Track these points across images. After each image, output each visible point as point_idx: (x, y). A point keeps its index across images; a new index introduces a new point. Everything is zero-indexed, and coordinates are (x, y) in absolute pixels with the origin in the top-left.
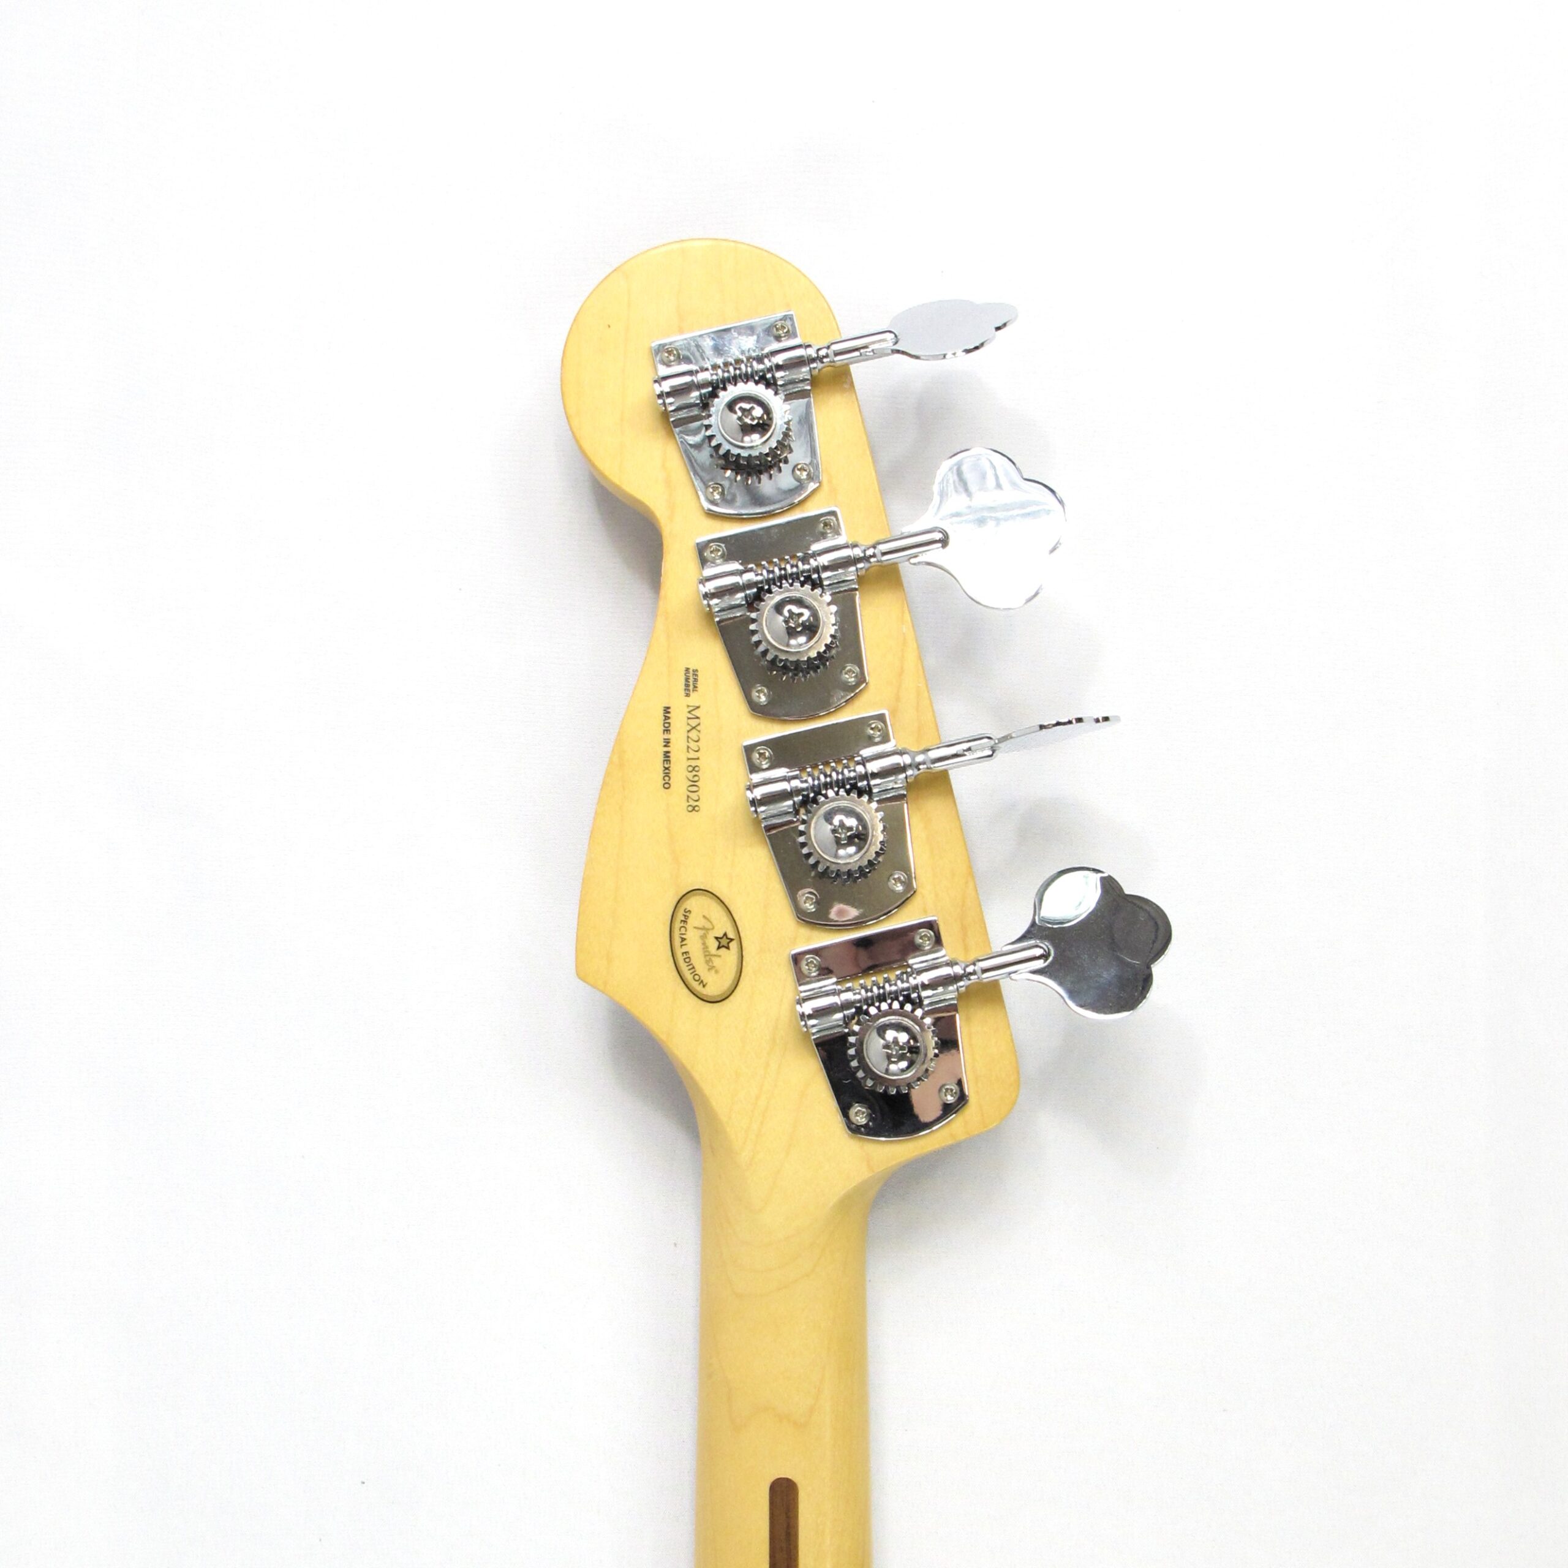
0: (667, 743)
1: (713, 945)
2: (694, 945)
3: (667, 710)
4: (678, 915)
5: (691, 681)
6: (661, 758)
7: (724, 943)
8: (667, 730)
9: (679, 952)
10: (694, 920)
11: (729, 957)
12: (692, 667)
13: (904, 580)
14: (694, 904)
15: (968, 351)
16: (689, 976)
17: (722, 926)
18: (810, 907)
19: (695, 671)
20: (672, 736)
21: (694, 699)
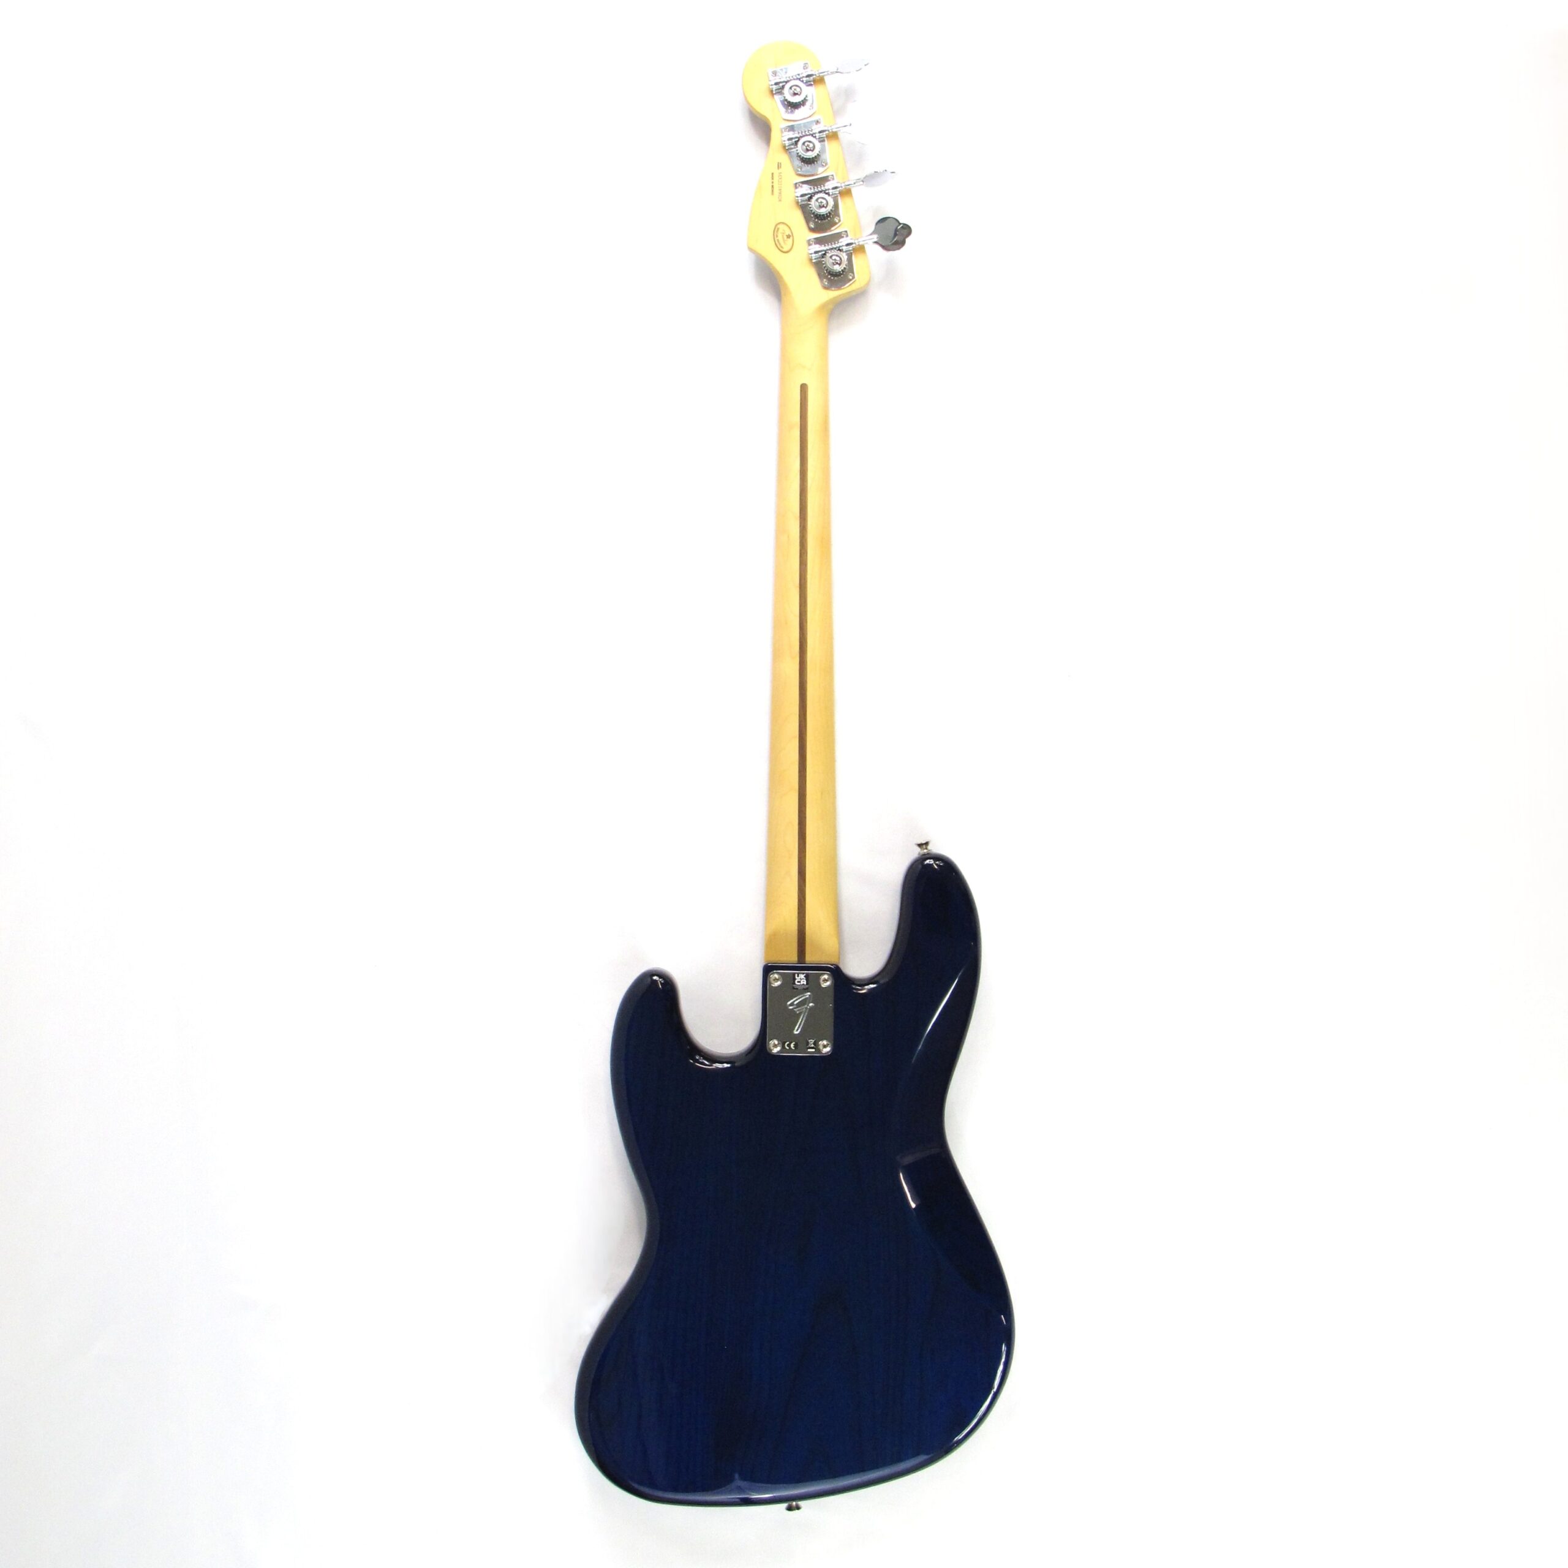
0: (773, 182)
1: (785, 237)
2: (780, 237)
3: (773, 174)
4: (776, 230)
5: (779, 166)
6: (771, 186)
7: (788, 237)
8: (773, 179)
9: (776, 239)
10: (780, 231)
11: (790, 241)
12: (780, 162)
13: (839, 136)
14: (781, 227)
15: (857, 71)
16: (779, 246)
17: (788, 232)
18: (812, 226)
19: (781, 164)
20: (774, 181)
21: (780, 170)
